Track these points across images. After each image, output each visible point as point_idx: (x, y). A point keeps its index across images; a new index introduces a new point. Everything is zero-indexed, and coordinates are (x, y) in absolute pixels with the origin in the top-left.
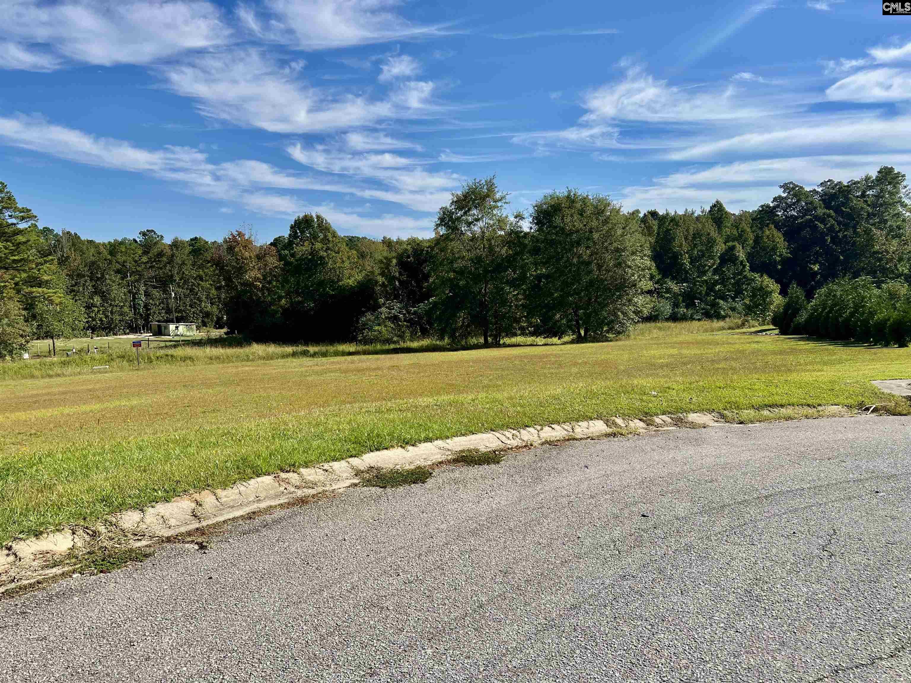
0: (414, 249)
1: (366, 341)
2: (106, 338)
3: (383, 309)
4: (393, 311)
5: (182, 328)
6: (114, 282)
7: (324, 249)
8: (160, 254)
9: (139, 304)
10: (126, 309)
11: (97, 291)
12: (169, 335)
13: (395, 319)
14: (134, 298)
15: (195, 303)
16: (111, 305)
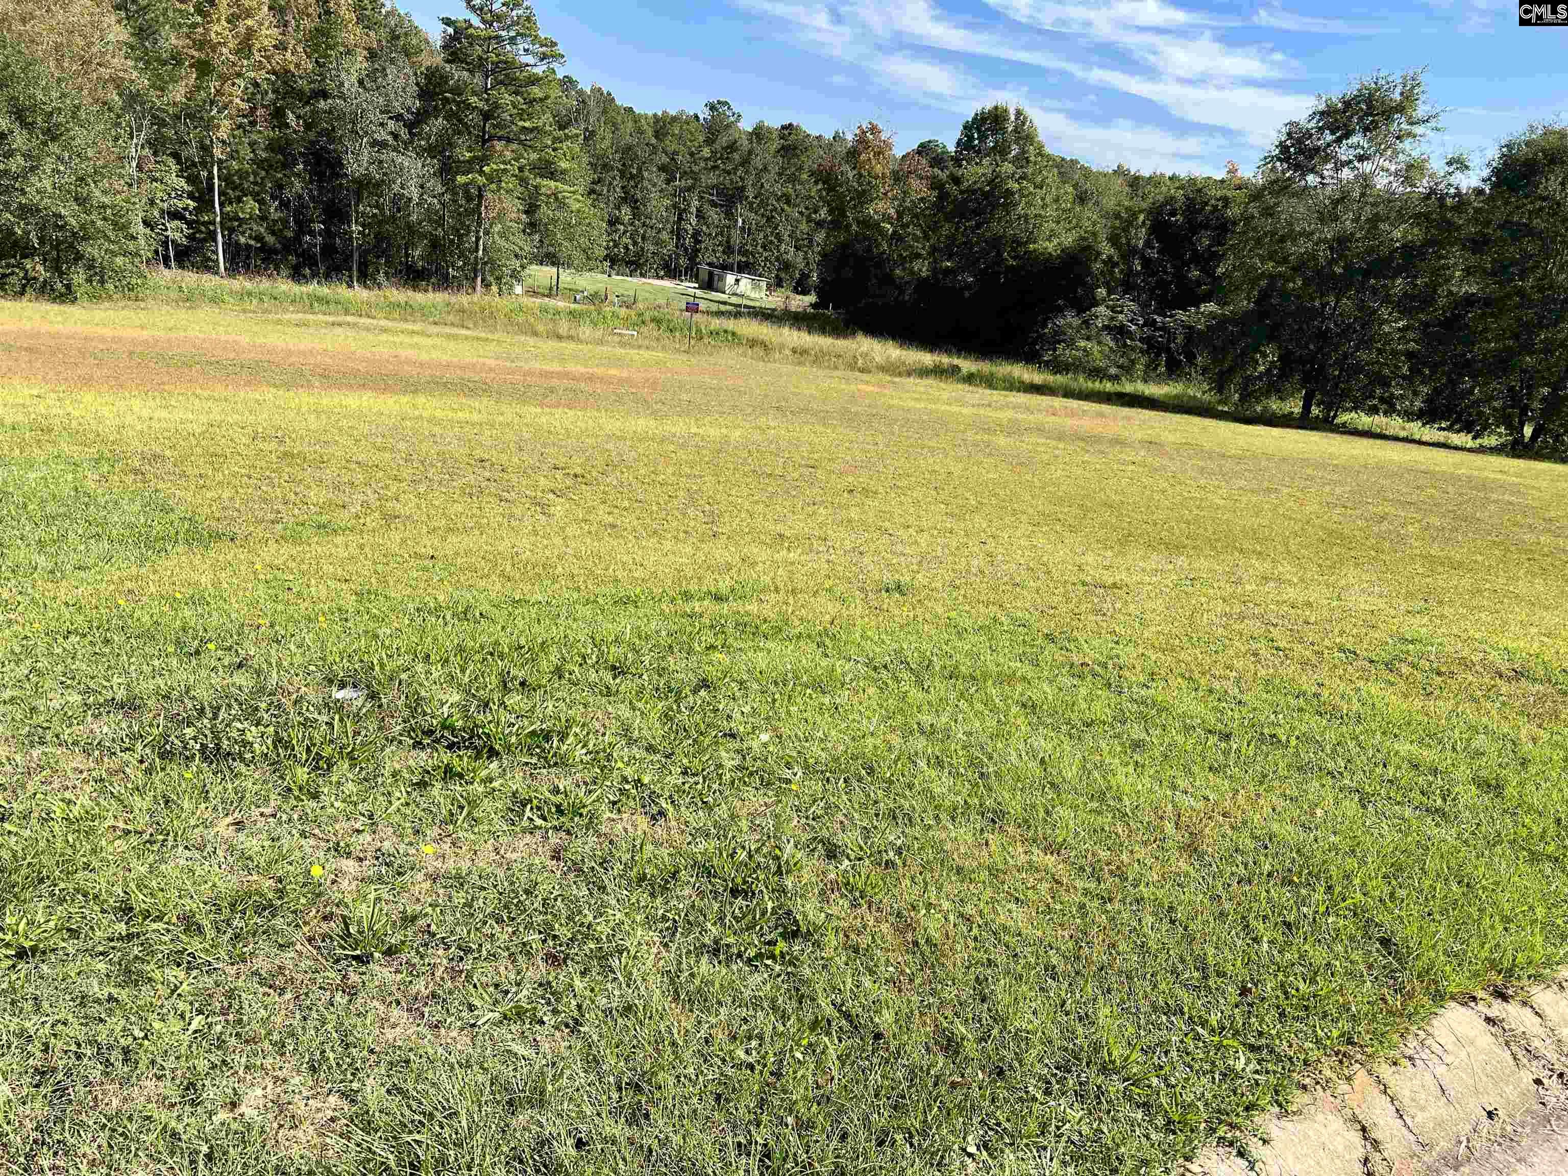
0: (1188, 199)
1: (1058, 367)
2: (629, 279)
3: (1101, 309)
4: (1121, 317)
5: (745, 285)
6: (654, 185)
7: (1017, 176)
8: (732, 147)
9: (686, 231)
10: (665, 236)
11: (628, 198)
12: (724, 293)
13: (1120, 332)
14: (680, 219)
15: (771, 242)
16: (644, 225)
